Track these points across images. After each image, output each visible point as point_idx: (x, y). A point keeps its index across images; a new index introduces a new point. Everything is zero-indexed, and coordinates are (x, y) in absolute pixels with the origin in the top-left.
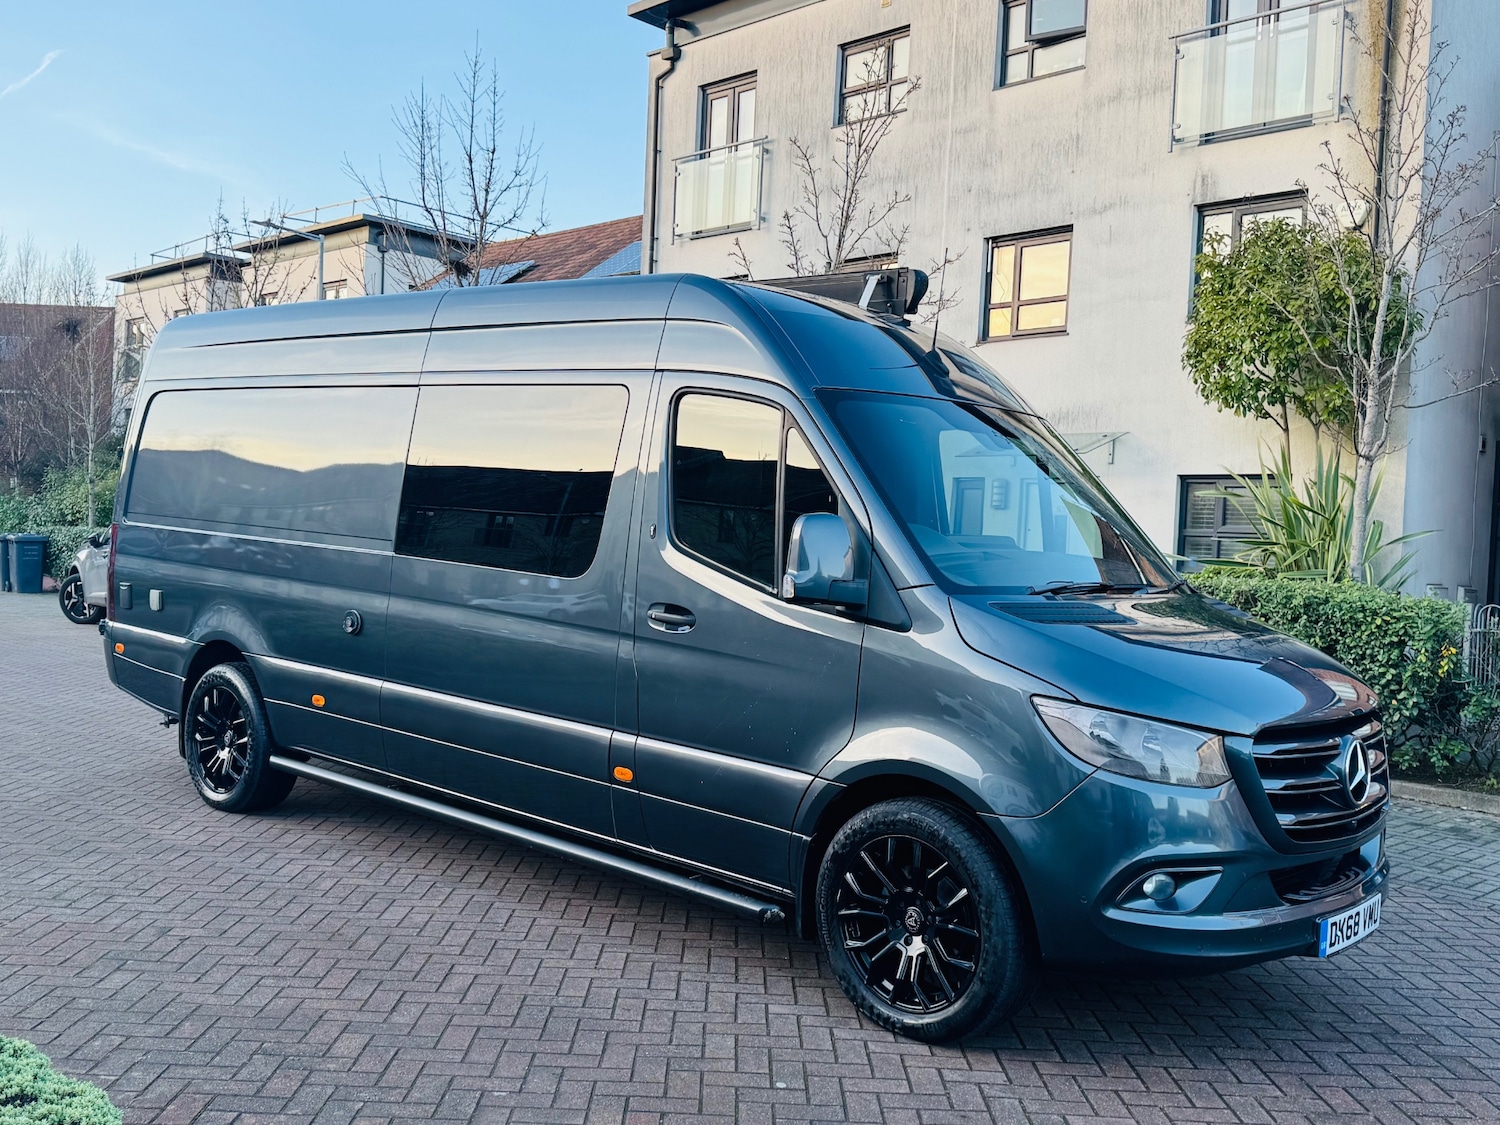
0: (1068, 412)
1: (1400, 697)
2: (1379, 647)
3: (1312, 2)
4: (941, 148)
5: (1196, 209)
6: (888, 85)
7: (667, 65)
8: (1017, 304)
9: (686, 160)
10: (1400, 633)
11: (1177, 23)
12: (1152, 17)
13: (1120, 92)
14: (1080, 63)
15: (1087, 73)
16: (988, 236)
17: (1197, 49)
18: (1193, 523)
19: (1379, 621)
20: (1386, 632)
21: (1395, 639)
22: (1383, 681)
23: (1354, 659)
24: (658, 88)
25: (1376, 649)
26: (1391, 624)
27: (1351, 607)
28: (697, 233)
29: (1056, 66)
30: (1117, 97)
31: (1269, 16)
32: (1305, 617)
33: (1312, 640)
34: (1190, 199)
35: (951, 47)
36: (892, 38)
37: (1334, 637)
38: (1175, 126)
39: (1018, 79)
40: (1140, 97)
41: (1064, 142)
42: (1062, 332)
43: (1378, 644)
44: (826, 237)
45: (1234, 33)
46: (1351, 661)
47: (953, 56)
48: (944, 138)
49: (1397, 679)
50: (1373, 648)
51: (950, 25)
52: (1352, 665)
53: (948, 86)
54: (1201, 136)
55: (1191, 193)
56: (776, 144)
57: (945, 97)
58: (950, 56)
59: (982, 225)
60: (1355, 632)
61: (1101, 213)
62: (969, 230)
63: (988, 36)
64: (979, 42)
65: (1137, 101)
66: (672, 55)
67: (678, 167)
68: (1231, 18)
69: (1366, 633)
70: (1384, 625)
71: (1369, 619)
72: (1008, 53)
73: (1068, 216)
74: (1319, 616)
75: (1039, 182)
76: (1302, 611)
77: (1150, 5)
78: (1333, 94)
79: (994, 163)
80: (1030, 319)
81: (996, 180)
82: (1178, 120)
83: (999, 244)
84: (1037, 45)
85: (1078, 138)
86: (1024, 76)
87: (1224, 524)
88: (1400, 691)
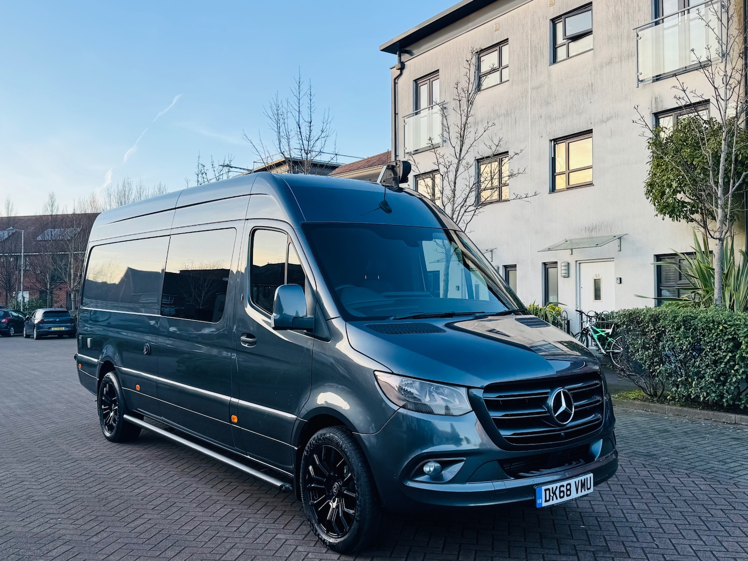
0: (596, 225)
1: (735, 368)
2: (723, 342)
3: (706, 1)
4: (526, 97)
5: (653, 116)
6: (500, 69)
7: (399, 72)
8: (568, 172)
9: (409, 116)
10: (733, 333)
11: (637, 21)
12: (624, 20)
13: (611, 60)
14: (592, 47)
15: (594, 52)
16: (551, 139)
17: (648, 34)
18: (666, 280)
19: (721, 328)
20: (725, 333)
21: (730, 337)
22: (726, 360)
23: (710, 349)
24: (395, 83)
25: (721, 343)
26: (728, 328)
27: (707, 320)
28: (416, 151)
29: (580, 50)
30: (610, 62)
31: (684, 11)
32: (683, 327)
33: (688, 339)
34: (650, 110)
35: (528, 47)
36: (501, 46)
37: (699, 337)
38: (639, 74)
39: (562, 59)
40: (621, 61)
41: (585, 88)
42: (590, 184)
43: (721, 340)
44: (454, 147)
45: (668, 23)
46: (708, 350)
47: (529, 51)
48: (528, 92)
49: (733, 358)
50: (719, 342)
51: (527, 36)
52: (709, 352)
53: (528, 66)
54: (653, 77)
55: (650, 107)
56: (449, 104)
57: (526, 71)
58: (528, 51)
59: (548, 134)
60: (709, 334)
61: (606, 122)
62: (542, 137)
63: (545, 39)
64: (541, 43)
65: (620, 63)
66: (400, 67)
67: (405, 120)
68: (665, 15)
69: (715, 334)
70: (724, 329)
71: (716, 327)
72: (557, 46)
73: (590, 125)
74: (691, 326)
75: (575, 109)
76: (682, 324)
77: (623, 14)
78: (718, 48)
79: (552, 102)
80: (575, 179)
81: (553, 111)
82: (640, 71)
83: (558, 142)
84: (570, 41)
85: (592, 85)
86: (565, 57)
87: (680, 279)
88: (734, 366)
